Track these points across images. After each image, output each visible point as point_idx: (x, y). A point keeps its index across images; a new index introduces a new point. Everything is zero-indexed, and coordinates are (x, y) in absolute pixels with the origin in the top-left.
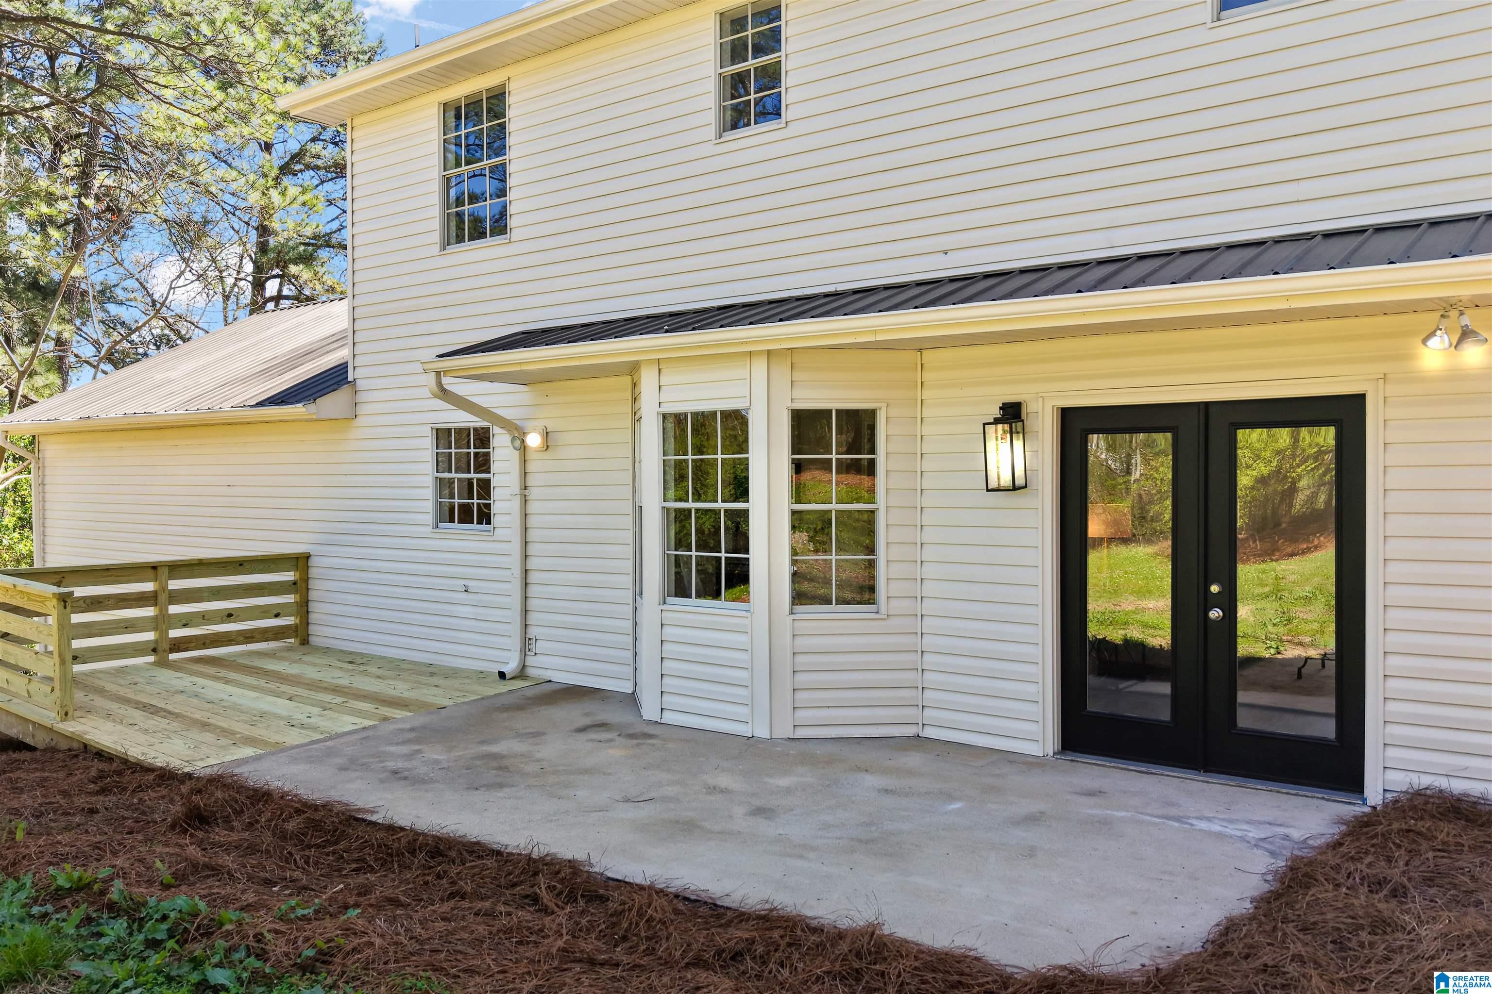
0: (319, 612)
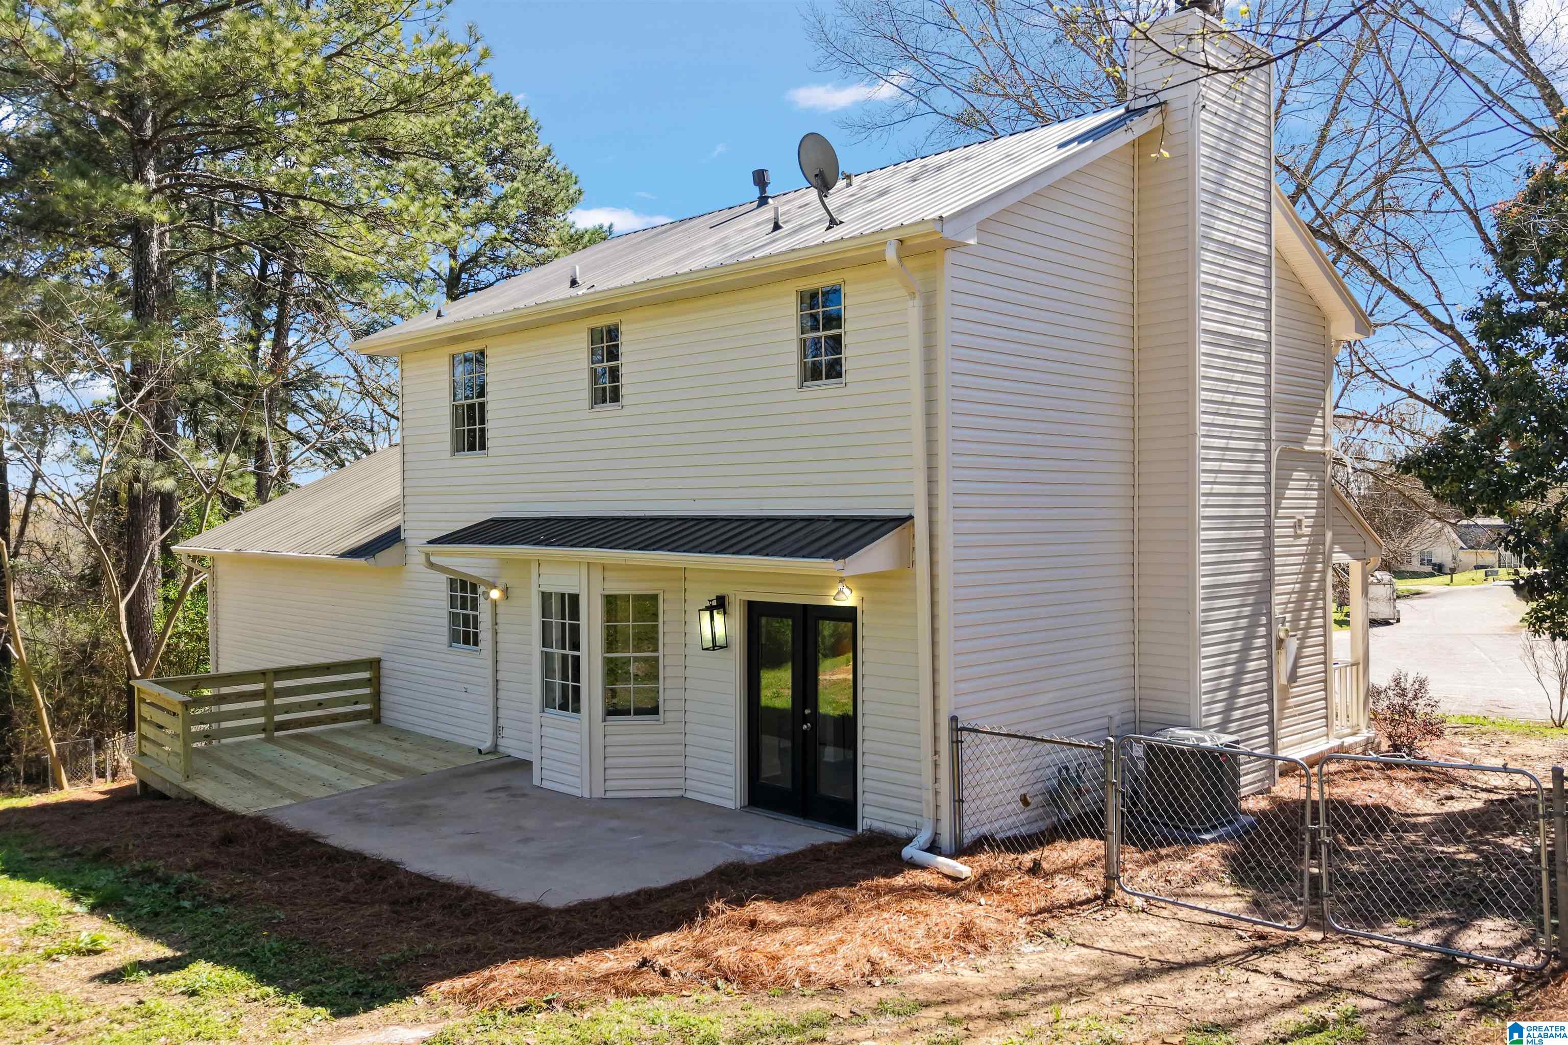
0: (387, 701)
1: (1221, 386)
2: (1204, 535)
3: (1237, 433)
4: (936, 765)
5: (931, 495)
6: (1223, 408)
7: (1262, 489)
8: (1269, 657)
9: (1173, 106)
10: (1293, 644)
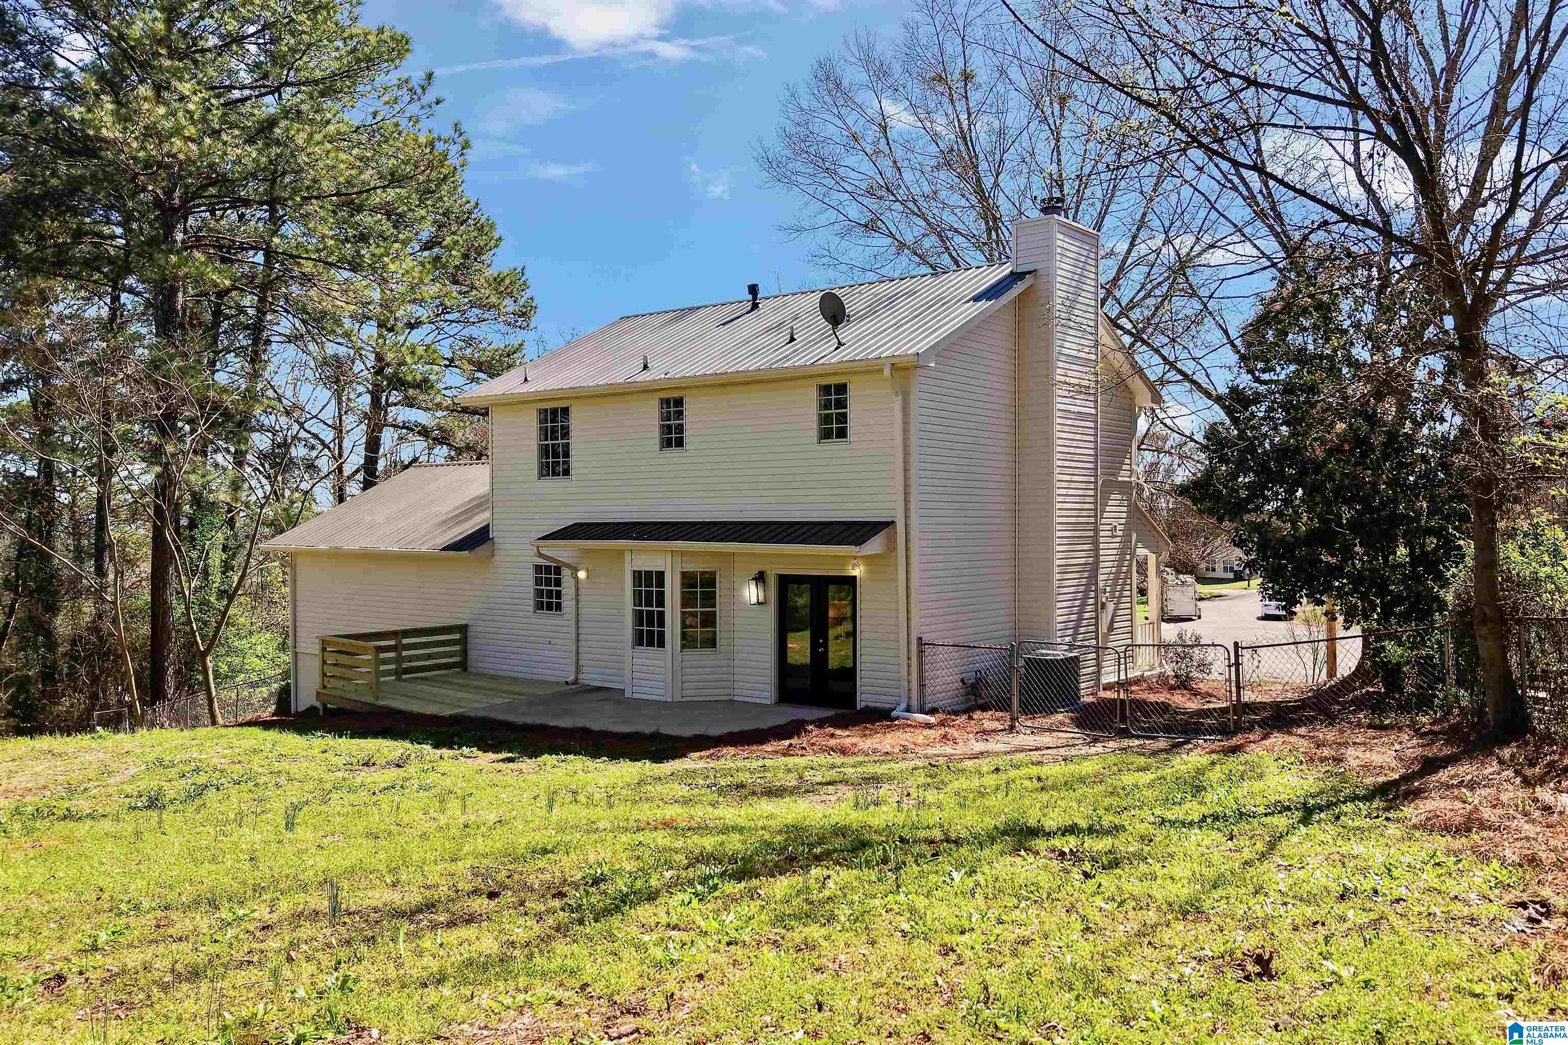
0: (473, 654)
1: (1067, 443)
2: (1059, 534)
3: (1077, 471)
4: (909, 666)
5: (907, 509)
6: (1069, 457)
7: (1092, 506)
8: (1096, 611)
9: (1041, 272)
10: (1111, 606)
